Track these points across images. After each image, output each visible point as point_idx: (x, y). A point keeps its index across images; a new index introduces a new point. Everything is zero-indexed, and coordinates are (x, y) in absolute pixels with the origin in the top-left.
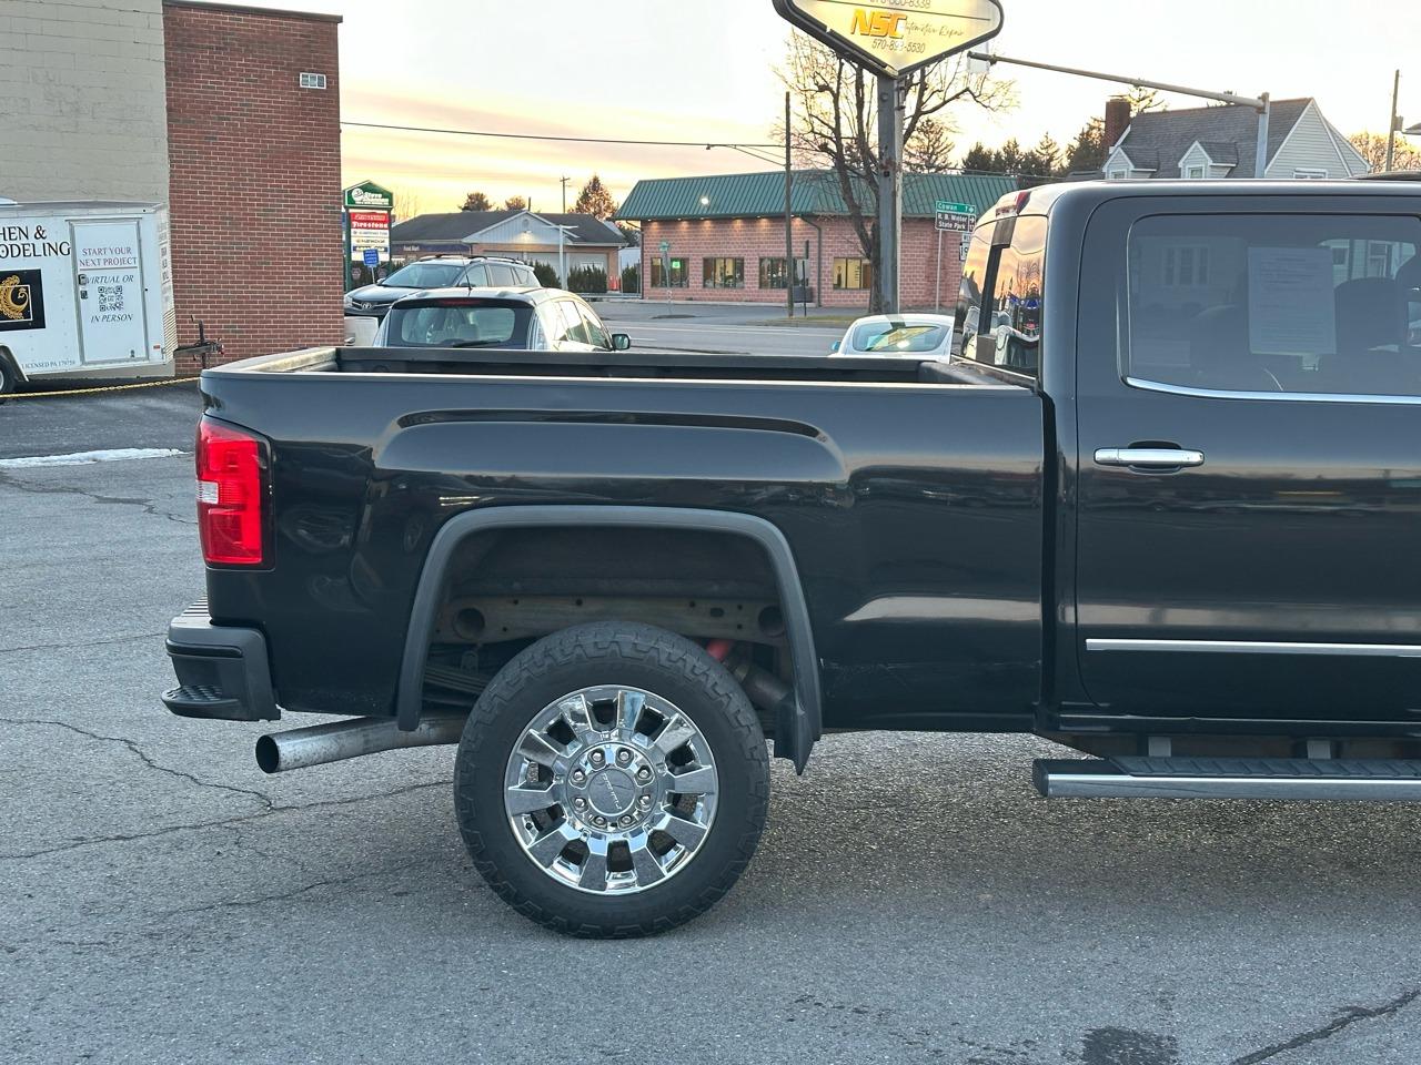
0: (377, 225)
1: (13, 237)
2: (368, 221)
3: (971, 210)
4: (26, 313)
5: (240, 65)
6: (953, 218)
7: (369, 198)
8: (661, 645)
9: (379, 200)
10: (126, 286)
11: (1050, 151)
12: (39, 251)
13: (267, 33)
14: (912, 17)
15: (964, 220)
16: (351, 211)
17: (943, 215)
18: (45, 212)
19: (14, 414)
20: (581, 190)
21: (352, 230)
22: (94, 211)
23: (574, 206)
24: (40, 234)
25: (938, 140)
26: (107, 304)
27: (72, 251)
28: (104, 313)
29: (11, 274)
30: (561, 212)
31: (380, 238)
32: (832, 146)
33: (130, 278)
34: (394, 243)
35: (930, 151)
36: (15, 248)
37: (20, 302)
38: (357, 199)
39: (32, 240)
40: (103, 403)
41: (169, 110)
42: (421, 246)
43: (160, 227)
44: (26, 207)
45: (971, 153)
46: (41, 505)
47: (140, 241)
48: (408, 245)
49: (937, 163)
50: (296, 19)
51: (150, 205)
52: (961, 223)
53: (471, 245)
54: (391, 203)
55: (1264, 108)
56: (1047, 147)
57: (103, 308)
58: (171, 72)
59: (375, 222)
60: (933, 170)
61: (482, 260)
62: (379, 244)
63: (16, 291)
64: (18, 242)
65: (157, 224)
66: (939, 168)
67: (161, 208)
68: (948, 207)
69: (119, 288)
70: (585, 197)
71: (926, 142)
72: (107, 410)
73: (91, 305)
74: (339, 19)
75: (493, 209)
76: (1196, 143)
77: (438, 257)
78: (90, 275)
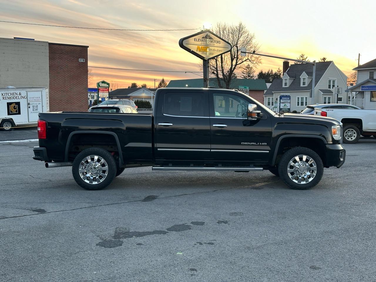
0: (105, 92)
1: (14, 95)
2: (103, 91)
3: (248, 88)
4: (16, 111)
5: (66, 57)
6: (243, 90)
7: (104, 85)
8: (104, 151)
9: (106, 85)
10: (39, 105)
11: (280, 73)
12: (20, 98)
13: (72, 50)
14: (210, 48)
15: (246, 90)
16: (99, 88)
17: (241, 89)
18: (21, 90)
19: (13, 133)
20: (159, 82)
21: (99, 93)
22: (33, 89)
23: (157, 86)
24: (20, 94)
25: (251, 70)
26: (34, 109)
27: (27, 98)
28: (34, 111)
29: (13, 103)
30: (154, 88)
31: (106, 95)
32: (215, 72)
33: (40, 104)
34: (109, 96)
35: (249, 72)
36: (15, 97)
37: (15, 109)
38: (101, 85)
39: (18, 95)
40: (33, 131)
41: (49, 67)
42: (117, 97)
43: (47, 92)
44: (17, 88)
45: (259, 73)
46: (18, 148)
47: (42, 96)
48: (114, 96)
49: (251, 76)
50: (78, 47)
51: (44, 88)
52: (245, 91)
53: (130, 96)
54: (109, 86)
55: (314, 64)
56: (279, 72)
57: (33, 110)
58: (50, 59)
59: (105, 91)
60: (250, 77)
61: (122, 100)
62: (106, 96)
63: (14, 106)
64: (15, 96)
65: (46, 92)
66: (252, 77)
67: (47, 88)
68: (242, 87)
69: (37, 106)
70: (160, 84)
71: (248, 70)
72: (33, 132)
73: (31, 110)
74: (88, 47)
75: (138, 87)
76: (304, 72)
77: (112, 99)
78: (31, 103)
